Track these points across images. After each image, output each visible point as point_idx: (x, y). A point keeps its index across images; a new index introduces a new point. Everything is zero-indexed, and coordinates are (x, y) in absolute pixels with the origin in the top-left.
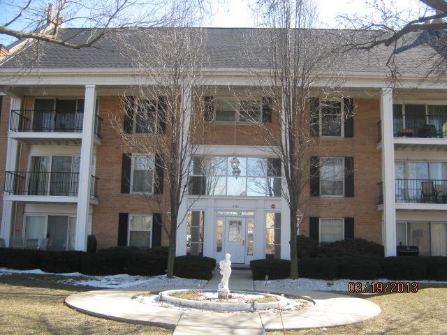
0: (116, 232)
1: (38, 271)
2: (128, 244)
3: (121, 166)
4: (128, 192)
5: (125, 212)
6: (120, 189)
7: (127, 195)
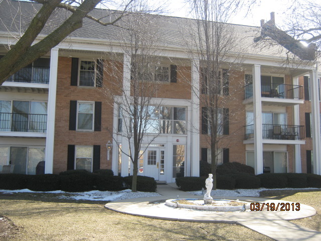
0: (65, 159)
1: (27, 190)
2: (75, 168)
3: (69, 110)
4: (74, 129)
5: (73, 144)
6: (68, 127)
7: (74, 131)
